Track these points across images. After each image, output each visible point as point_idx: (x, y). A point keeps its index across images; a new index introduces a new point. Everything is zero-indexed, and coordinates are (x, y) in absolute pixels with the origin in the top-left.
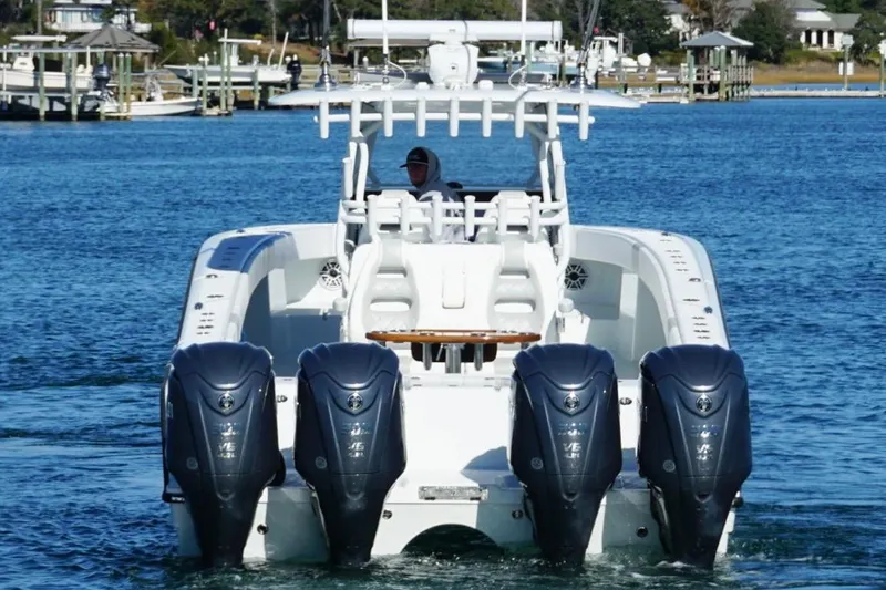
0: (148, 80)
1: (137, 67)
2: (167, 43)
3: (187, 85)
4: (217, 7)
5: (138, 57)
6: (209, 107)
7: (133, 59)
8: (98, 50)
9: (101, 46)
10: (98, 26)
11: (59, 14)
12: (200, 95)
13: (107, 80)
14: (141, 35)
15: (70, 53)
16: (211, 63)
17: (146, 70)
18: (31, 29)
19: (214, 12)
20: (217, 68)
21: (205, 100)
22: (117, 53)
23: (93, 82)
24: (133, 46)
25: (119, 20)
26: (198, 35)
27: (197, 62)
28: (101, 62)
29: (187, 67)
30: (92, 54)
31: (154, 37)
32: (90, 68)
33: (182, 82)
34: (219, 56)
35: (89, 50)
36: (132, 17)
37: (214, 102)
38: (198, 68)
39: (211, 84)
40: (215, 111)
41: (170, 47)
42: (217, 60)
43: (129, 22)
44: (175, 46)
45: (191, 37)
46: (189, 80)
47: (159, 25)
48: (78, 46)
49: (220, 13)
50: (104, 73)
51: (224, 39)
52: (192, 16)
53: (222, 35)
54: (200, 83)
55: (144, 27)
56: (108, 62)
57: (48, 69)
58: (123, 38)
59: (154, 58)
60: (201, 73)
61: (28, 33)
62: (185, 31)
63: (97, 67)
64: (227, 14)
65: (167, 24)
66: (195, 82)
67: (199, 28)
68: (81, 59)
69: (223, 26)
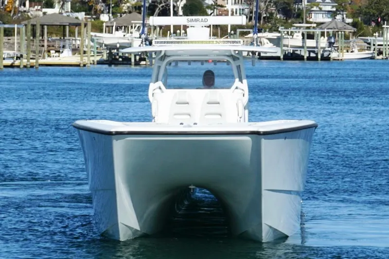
0: (351, 44)
1: (347, 38)
2: (359, 27)
3: (369, 46)
4: (381, 12)
5: (347, 33)
6: (378, 55)
7: (345, 34)
8: (330, 30)
9: (331, 29)
10: (330, 20)
11: (313, 15)
12: (374, 50)
13: (334, 43)
14: (348, 24)
15: (318, 31)
16: (379, 36)
17: (351, 39)
18: (301, 21)
19: (380, 14)
20: (382, 39)
21: (376, 52)
22: (338, 32)
23: (328, 44)
24: (345, 29)
25: (339, 17)
26: (373, 24)
27: (372, 35)
28: (331, 35)
29: (369, 38)
30: (327, 32)
31: (354, 25)
32: (326, 38)
33: (366, 44)
34: (383, 33)
35: (326, 30)
36: (345, 16)
37: (380, 53)
38: (374, 38)
39: (379, 45)
40: (380, 57)
41: (361, 29)
42: (382, 35)
43: (343, 18)
44: (363, 29)
45: (370, 25)
46: (369, 44)
47: (356, 20)
48: (321, 28)
49: (383, 14)
50: (333, 40)
51: (385, 26)
52: (371, 16)
53: (384, 24)
54: (374, 45)
55: (350, 21)
56: (334, 35)
57: (308, 38)
58: (340, 25)
59: (354, 34)
60: (374, 41)
61: (300, 23)
62: (368, 22)
63: (329, 38)
64: (386, 15)
65: (360, 19)
66: (372, 45)
67: (374, 21)
68: (323, 34)
69: (384, 20)
